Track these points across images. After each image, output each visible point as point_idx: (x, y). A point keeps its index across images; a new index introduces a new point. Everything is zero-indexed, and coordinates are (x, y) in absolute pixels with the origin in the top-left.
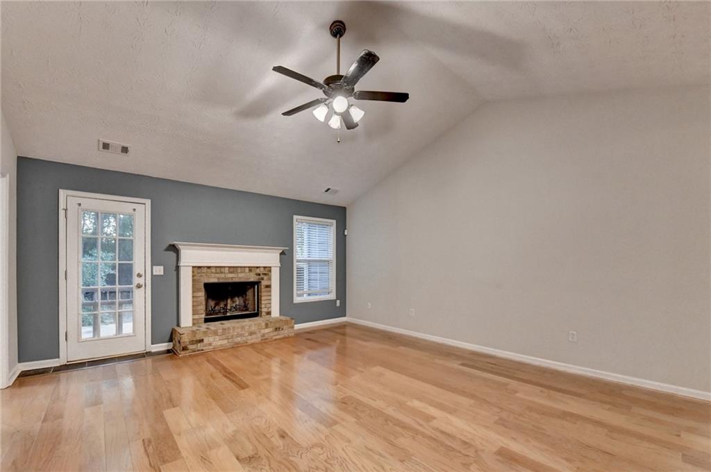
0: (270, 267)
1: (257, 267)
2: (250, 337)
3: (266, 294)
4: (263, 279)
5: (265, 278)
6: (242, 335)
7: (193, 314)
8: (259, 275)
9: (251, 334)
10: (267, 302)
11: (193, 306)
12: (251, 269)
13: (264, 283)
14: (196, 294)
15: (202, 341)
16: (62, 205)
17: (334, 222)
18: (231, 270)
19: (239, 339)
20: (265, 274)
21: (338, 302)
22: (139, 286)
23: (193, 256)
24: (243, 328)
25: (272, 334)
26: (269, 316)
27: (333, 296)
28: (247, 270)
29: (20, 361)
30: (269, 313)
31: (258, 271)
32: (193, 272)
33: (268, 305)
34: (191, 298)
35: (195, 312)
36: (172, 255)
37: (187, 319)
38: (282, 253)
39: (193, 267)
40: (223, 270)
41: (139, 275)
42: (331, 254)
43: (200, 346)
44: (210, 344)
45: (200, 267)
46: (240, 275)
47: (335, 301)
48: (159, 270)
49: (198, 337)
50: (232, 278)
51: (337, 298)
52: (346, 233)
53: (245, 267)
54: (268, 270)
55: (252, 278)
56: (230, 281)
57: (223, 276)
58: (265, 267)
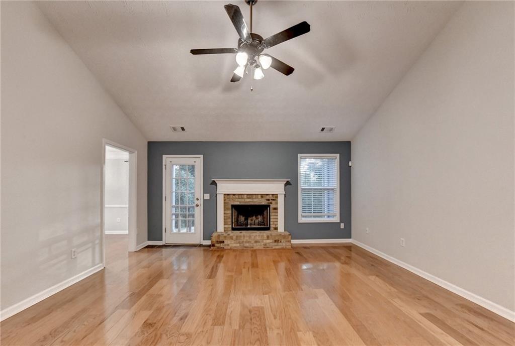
0: (277, 195)
1: (267, 195)
2: (255, 244)
3: (274, 214)
4: (271, 203)
5: (273, 202)
6: (249, 242)
7: (224, 225)
8: (269, 200)
9: (256, 242)
10: (274, 220)
11: (224, 219)
12: (262, 196)
13: (272, 206)
14: (226, 212)
15: (223, 242)
16: (164, 163)
17: (338, 155)
18: (249, 196)
19: (247, 244)
20: (274, 200)
21: (342, 226)
22: (197, 206)
23: (225, 187)
24: (250, 237)
25: (272, 244)
26: (276, 231)
27: (337, 219)
28: (260, 196)
29: (148, 240)
30: (276, 229)
31: (268, 197)
32: (224, 197)
33: (275, 223)
34: (223, 214)
35: (225, 223)
36: (214, 186)
37: (221, 228)
38: (288, 183)
39: (224, 194)
40: (243, 196)
41: (198, 199)
42: (334, 183)
43: (222, 245)
44: (228, 245)
45: (228, 195)
46: (255, 200)
47: (338, 224)
48: (207, 196)
49: (221, 239)
50: (249, 202)
51: (341, 221)
52: (350, 164)
53: (258, 194)
54: (275, 196)
55: (263, 202)
56: (248, 204)
57: (243, 200)
58: (273, 195)
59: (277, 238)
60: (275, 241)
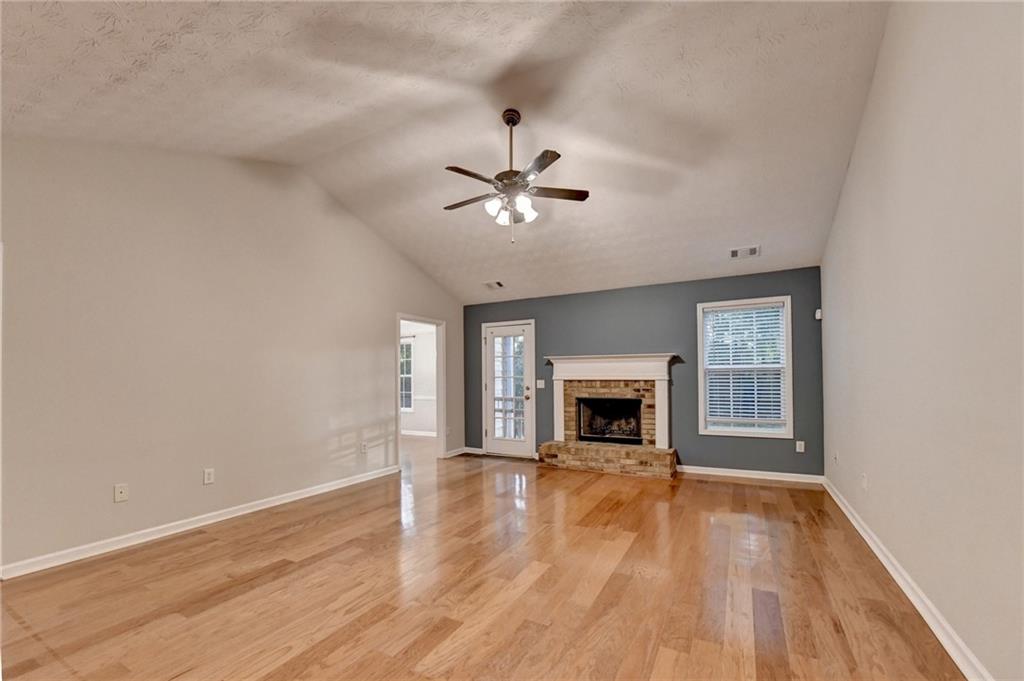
0: (654, 381)
1: (636, 381)
2: (605, 465)
3: (647, 416)
4: (643, 396)
5: (647, 394)
6: (596, 460)
7: (565, 430)
8: (638, 390)
9: (608, 461)
10: (649, 427)
11: (565, 421)
12: (627, 383)
13: (645, 402)
14: (568, 409)
15: (556, 456)
16: (483, 336)
17: (788, 299)
18: (604, 384)
19: (594, 464)
20: (648, 390)
21: (800, 446)
22: (528, 398)
23: (566, 369)
24: (597, 451)
26: (652, 446)
27: (786, 432)
28: (622, 384)
29: (466, 445)
30: (652, 442)
31: (636, 386)
32: (565, 386)
33: (651, 432)
34: (562, 412)
35: (567, 428)
36: (550, 367)
37: (559, 434)
38: (675, 360)
39: (565, 381)
40: (594, 383)
41: (528, 389)
42: (781, 354)
43: (554, 461)
44: (564, 462)
45: (571, 381)
46: (614, 391)
47: (793, 442)
48: (541, 384)
49: (553, 452)
50: (604, 394)
51: (797, 436)
52: (818, 316)
53: (620, 381)
54: (650, 385)
55: (629, 394)
56: (603, 397)
57: (594, 390)
58: (646, 381)
59: (644, 458)
60: (641, 463)
